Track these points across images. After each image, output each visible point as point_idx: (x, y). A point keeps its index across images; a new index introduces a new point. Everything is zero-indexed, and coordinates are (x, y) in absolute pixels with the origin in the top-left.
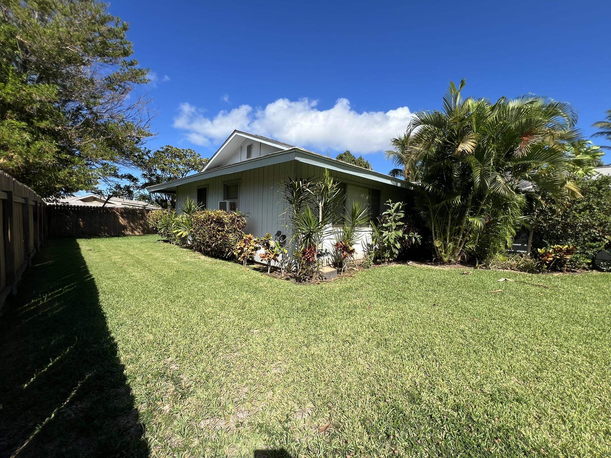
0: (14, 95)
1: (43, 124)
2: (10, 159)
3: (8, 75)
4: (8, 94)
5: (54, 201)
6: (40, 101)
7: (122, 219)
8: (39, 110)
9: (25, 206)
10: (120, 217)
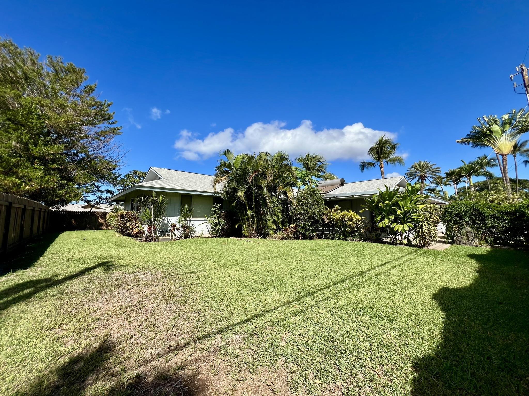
0: (39, 153)
1: (53, 166)
2: (32, 186)
3: (38, 142)
4: (37, 152)
5: (57, 208)
6: (53, 154)
7: (100, 219)
8: (52, 159)
9: (33, 211)
10: (100, 218)
